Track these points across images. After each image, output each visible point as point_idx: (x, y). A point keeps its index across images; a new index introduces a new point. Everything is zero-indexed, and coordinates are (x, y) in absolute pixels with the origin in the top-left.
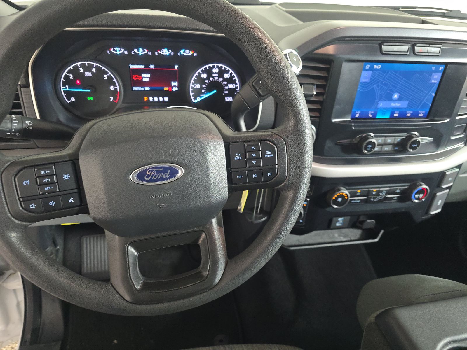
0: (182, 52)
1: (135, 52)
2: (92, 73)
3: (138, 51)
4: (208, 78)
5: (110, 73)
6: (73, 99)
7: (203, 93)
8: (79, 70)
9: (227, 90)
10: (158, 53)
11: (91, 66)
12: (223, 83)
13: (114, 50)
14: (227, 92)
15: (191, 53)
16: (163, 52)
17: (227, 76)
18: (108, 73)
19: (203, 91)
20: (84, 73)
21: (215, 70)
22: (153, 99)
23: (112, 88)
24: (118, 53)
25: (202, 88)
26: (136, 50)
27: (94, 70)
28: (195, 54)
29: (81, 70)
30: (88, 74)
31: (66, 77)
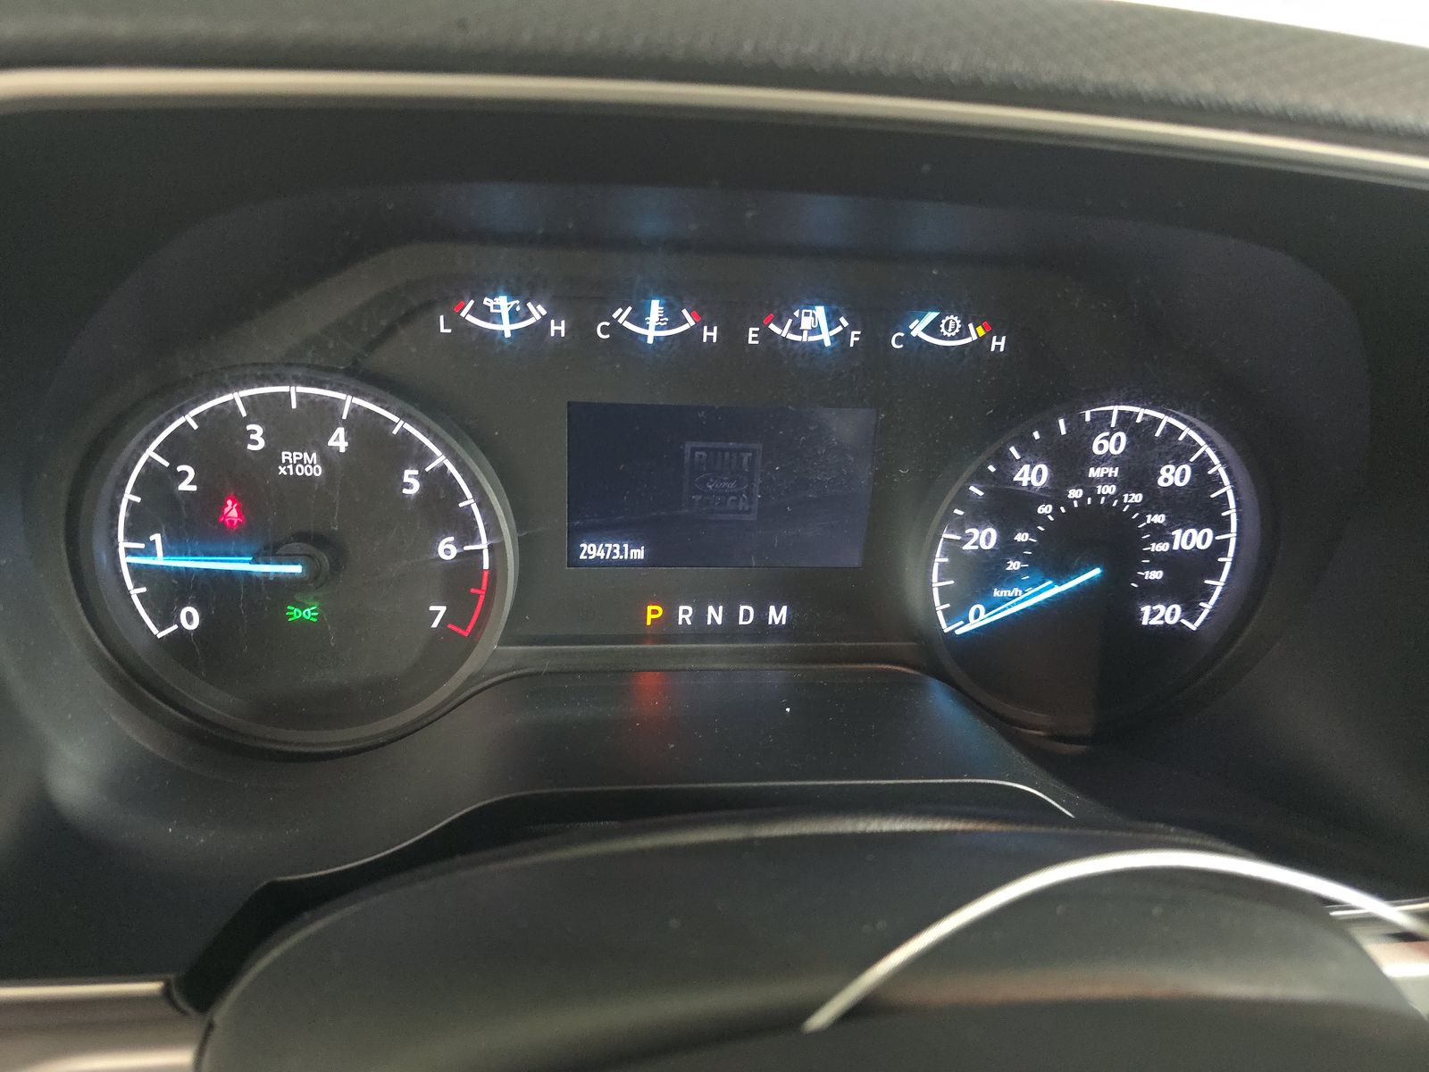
0: (918, 329)
1: (615, 328)
2: (327, 457)
3: (640, 318)
4: (1054, 493)
5: (441, 459)
6: (190, 618)
7: (1011, 579)
8: (246, 437)
9: (1158, 561)
10: (766, 335)
11: (322, 416)
12: (1142, 518)
13: (484, 313)
14: (1156, 575)
15: (976, 332)
16: (796, 329)
17: (1172, 476)
18: (432, 457)
19: (1014, 565)
20: (270, 457)
21: (1109, 444)
22: (700, 615)
23: (447, 549)
24: (507, 328)
25: (1007, 548)
26: (622, 315)
27: (339, 440)
28: (999, 344)
29: (258, 438)
30: (303, 464)
31: (156, 481)
